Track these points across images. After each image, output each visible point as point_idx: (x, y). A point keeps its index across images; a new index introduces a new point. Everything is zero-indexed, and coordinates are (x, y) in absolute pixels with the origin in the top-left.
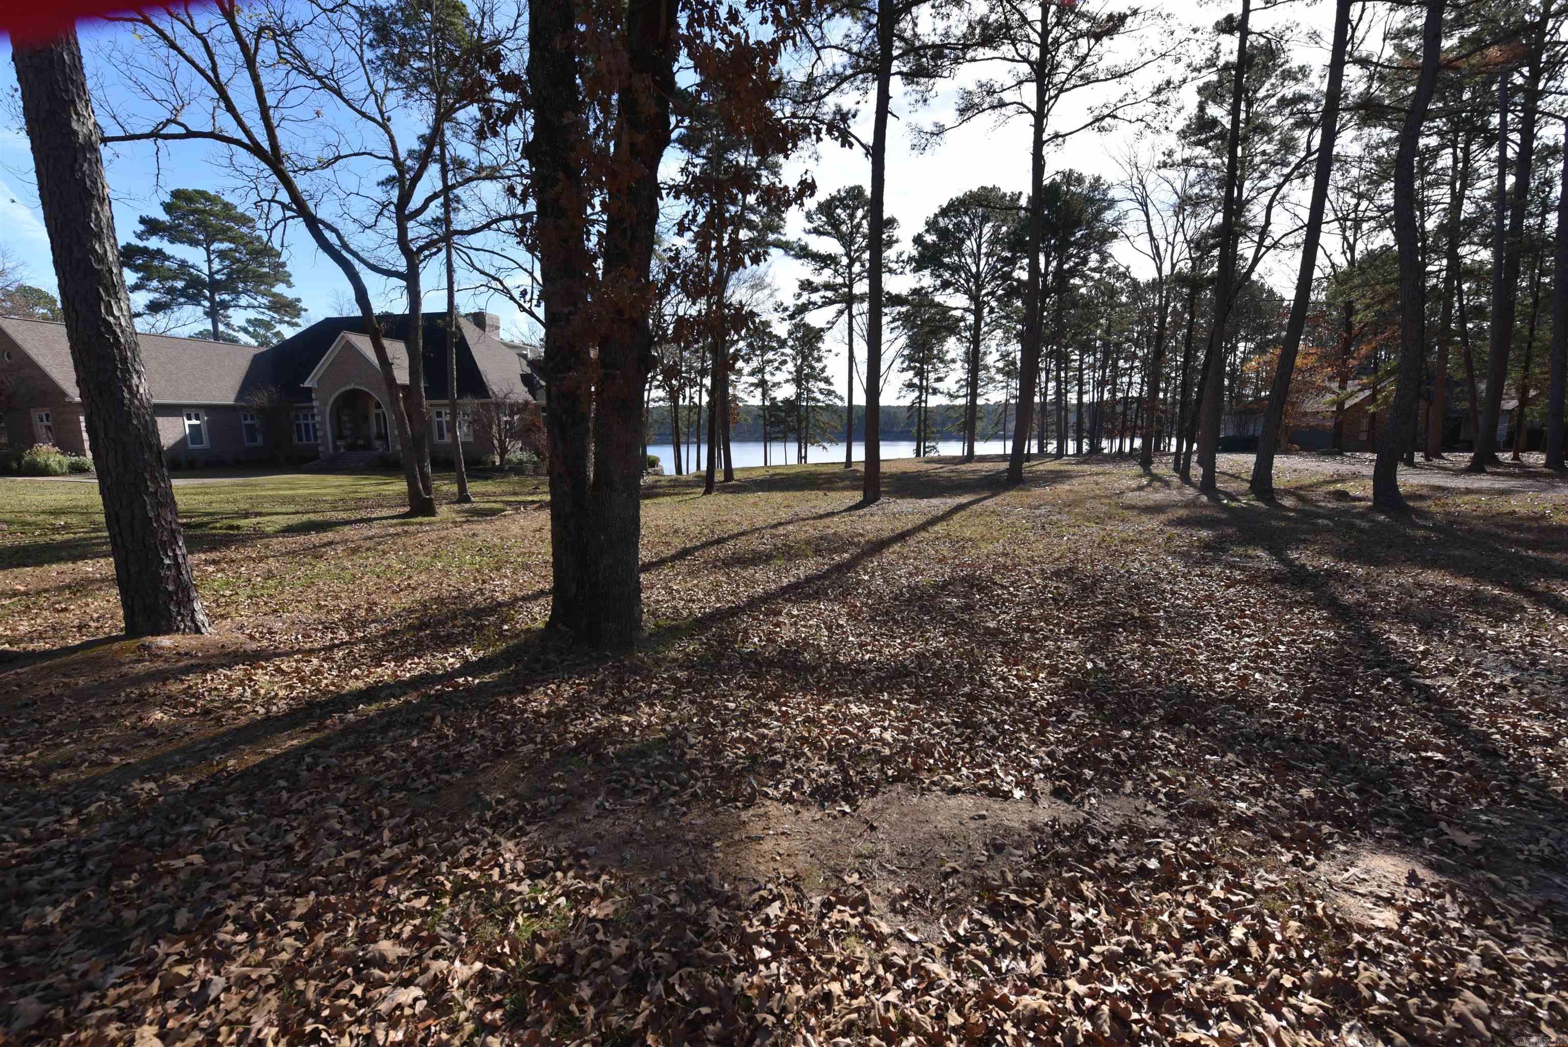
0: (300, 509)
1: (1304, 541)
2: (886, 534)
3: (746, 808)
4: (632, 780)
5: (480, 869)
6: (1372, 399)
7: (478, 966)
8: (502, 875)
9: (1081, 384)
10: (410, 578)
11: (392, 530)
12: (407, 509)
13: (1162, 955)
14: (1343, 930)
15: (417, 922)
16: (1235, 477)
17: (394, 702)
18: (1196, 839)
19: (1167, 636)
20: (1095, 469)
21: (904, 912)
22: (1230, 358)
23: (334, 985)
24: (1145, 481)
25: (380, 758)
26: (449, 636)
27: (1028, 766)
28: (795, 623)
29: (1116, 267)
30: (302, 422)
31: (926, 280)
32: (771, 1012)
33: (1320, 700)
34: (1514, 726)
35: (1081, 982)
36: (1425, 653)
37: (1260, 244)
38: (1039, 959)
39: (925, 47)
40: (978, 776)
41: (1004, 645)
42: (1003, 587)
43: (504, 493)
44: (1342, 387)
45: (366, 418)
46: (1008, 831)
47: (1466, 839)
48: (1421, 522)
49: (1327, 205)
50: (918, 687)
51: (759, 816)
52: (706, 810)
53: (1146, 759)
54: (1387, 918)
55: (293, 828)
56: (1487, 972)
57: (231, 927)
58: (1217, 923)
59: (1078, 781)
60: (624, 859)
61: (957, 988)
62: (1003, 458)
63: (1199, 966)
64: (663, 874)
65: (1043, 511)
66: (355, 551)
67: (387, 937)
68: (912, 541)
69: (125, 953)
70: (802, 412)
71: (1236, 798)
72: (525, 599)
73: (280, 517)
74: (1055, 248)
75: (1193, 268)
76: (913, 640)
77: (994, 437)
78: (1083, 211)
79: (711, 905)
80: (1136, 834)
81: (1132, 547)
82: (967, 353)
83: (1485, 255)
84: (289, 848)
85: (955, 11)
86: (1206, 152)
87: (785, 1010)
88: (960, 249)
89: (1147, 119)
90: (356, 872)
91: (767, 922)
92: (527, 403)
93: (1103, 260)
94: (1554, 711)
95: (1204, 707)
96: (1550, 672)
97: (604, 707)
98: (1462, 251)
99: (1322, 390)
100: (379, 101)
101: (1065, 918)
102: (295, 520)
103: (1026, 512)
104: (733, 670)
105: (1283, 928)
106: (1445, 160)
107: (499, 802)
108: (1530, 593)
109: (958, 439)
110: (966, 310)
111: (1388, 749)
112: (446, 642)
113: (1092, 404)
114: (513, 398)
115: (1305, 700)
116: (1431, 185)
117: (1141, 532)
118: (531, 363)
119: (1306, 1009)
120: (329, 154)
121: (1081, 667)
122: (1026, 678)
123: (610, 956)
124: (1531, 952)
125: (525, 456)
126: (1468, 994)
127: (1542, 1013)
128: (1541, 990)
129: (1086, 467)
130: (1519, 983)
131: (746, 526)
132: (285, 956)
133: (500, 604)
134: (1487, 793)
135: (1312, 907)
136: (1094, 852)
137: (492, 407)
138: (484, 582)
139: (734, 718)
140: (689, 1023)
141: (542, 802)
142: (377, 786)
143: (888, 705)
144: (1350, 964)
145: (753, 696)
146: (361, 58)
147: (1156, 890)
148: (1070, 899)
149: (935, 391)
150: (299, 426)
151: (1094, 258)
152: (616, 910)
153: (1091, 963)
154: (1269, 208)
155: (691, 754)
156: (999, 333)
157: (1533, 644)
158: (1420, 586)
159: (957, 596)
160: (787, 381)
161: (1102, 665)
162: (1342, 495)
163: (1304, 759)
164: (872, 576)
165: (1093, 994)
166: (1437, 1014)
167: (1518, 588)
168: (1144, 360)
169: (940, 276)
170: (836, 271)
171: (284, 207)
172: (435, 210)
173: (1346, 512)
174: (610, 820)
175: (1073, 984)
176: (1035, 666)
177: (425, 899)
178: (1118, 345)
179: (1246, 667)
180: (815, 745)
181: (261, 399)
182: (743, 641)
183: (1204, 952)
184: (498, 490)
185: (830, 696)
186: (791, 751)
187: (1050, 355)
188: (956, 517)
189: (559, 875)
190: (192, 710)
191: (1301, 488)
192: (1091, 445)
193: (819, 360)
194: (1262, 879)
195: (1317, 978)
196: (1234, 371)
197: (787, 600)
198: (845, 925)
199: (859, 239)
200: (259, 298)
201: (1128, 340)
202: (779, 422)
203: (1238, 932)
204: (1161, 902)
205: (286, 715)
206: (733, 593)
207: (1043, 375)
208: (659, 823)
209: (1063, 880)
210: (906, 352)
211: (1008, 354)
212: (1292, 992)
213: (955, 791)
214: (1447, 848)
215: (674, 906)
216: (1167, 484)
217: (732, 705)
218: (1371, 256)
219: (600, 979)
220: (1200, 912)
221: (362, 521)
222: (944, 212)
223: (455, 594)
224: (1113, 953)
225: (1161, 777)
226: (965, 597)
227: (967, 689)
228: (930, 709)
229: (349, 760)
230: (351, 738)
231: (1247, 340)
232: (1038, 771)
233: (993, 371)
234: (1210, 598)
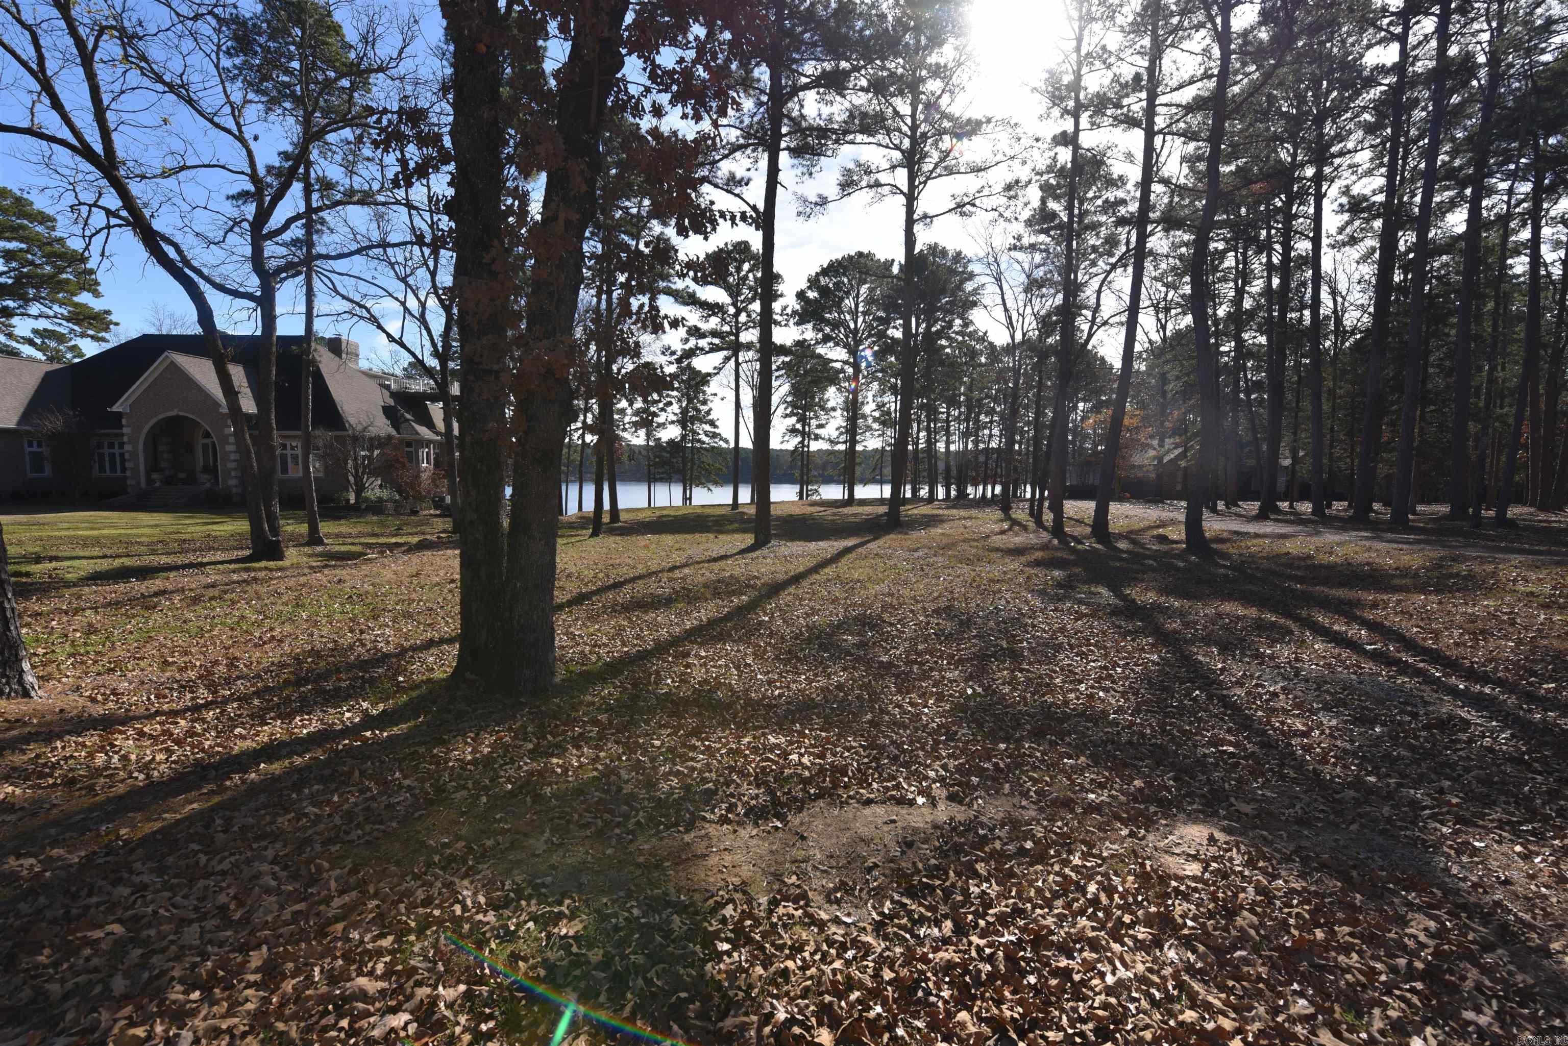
0: (109, 552)
1: (1134, 579)
2: (781, 577)
3: (687, 831)
4: (576, 816)
5: (439, 906)
6: (1183, 455)
7: (462, 988)
8: (465, 908)
9: (948, 434)
10: (272, 629)
11: (235, 577)
12: (247, 553)
13: (1038, 911)
14: (1164, 879)
15: (388, 959)
16: (1080, 522)
17: (298, 761)
18: (1059, 824)
19: (1030, 663)
20: (962, 513)
21: (838, 902)
22: (1073, 416)
23: (317, 1023)
24: (1006, 526)
25: (302, 815)
26: (337, 689)
27: (926, 778)
28: (705, 664)
29: (976, 331)
30: (106, 451)
31: (809, 333)
32: (740, 989)
33: (1147, 711)
34: (1283, 723)
35: (981, 937)
36: (1223, 670)
37: (1093, 322)
38: (948, 925)
39: (811, 128)
40: (887, 789)
41: (897, 676)
42: (891, 625)
43: (363, 535)
44: (1161, 445)
45: (190, 448)
46: (915, 831)
47: (1247, 808)
48: (1222, 562)
49: (1143, 289)
50: (826, 718)
51: (702, 837)
52: (651, 836)
53: (1019, 765)
54: (1194, 869)
55: (222, 889)
56: (1259, 898)
57: (179, 988)
58: (1077, 883)
59: (967, 786)
60: (581, 884)
61: (887, 953)
62: (881, 501)
63: (1065, 916)
64: (622, 894)
65: (920, 554)
66: (196, 600)
67: (360, 974)
68: (805, 583)
69: (62, 1025)
70: (688, 455)
71: (1087, 791)
72: (414, 648)
73: (84, 562)
74: (924, 311)
75: (1040, 336)
76: (816, 675)
77: (873, 481)
78: (948, 281)
79: (672, 914)
80: (1013, 823)
81: (998, 586)
82: (846, 402)
83: (1263, 340)
84: (224, 908)
85: (838, 98)
86: (1048, 240)
87: (751, 987)
88: (840, 307)
89: (1001, 209)
90: (307, 922)
91: (724, 921)
92: (390, 437)
93: (966, 325)
94: (1309, 710)
95: (1061, 721)
96: (1307, 681)
97: (530, 751)
98: (1245, 336)
99: (1146, 447)
100: (236, 111)
101: (966, 892)
102: (104, 565)
103: (907, 555)
104: (652, 711)
105: (1124, 882)
106: (1230, 261)
107: (445, 845)
108: (1297, 619)
109: (838, 482)
110: (846, 362)
111: (1196, 746)
112: (336, 698)
113: (957, 453)
114: (373, 431)
115: (1137, 711)
116: (1220, 280)
117: (1005, 573)
118: (393, 395)
119: (1140, 936)
120: (171, 163)
121: (963, 693)
122: (918, 704)
123: (589, 962)
124: (1286, 882)
125: (385, 494)
126: (1245, 913)
127: (1292, 921)
128: (1292, 906)
129: (954, 512)
130: (1278, 903)
131: (641, 570)
132: (250, 1006)
133: (386, 656)
134: (1263, 774)
135: (1143, 865)
136: (984, 840)
137: (349, 441)
138: (362, 632)
139: (661, 754)
140: (671, 1006)
141: (489, 843)
142: (308, 841)
143: (801, 734)
144: (1170, 902)
145: (675, 733)
146: (217, 66)
147: (1032, 864)
148: (968, 878)
149: (817, 437)
150: (101, 456)
151: (958, 322)
152: (585, 928)
153: (988, 923)
154: (1099, 292)
155: (627, 789)
156: (875, 385)
157: (1297, 659)
158: (1219, 615)
159: (852, 634)
160: (673, 422)
161: (980, 690)
162: (1163, 539)
163: (1136, 758)
164: (772, 617)
165: (990, 945)
166: (1226, 929)
167: (1288, 615)
168: (1002, 415)
169: (821, 330)
170: (723, 319)
171: (109, 213)
172: (296, 231)
173: (1166, 554)
174: (560, 852)
175: (975, 939)
176: (924, 694)
177: (390, 938)
178: (979, 401)
179: (1092, 687)
180: (743, 774)
181: (55, 422)
182: (656, 683)
183: (1068, 906)
184: (354, 531)
185: (748, 730)
186: (722, 779)
187: (921, 407)
188: (844, 561)
189: (523, 903)
190: (51, 781)
191: (1131, 532)
192: (958, 491)
193: (705, 402)
194: (1109, 848)
195: (1147, 914)
196: (1076, 427)
197: (692, 642)
198: (790, 917)
199: (746, 291)
200: (56, 308)
201: (987, 396)
202: (664, 463)
203: (1092, 888)
204: (1036, 873)
205: (171, 779)
206: (638, 637)
207: (915, 425)
208: (609, 851)
209: (962, 864)
210: (789, 399)
211: (884, 405)
212: (1132, 925)
213: (869, 802)
214: (1237, 816)
215: (638, 918)
216: (1025, 528)
217: (657, 743)
218: (1178, 334)
219: (582, 985)
220: (1065, 877)
221: (191, 565)
222: (825, 272)
223: (330, 645)
224: (1003, 913)
225: (1031, 778)
226: (859, 634)
227: (869, 716)
228: (840, 736)
229: (268, 818)
230: (263, 798)
231: (1085, 400)
232: (934, 782)
233: (870, 420)
234: (1062, 630)
